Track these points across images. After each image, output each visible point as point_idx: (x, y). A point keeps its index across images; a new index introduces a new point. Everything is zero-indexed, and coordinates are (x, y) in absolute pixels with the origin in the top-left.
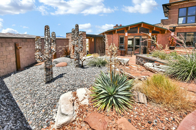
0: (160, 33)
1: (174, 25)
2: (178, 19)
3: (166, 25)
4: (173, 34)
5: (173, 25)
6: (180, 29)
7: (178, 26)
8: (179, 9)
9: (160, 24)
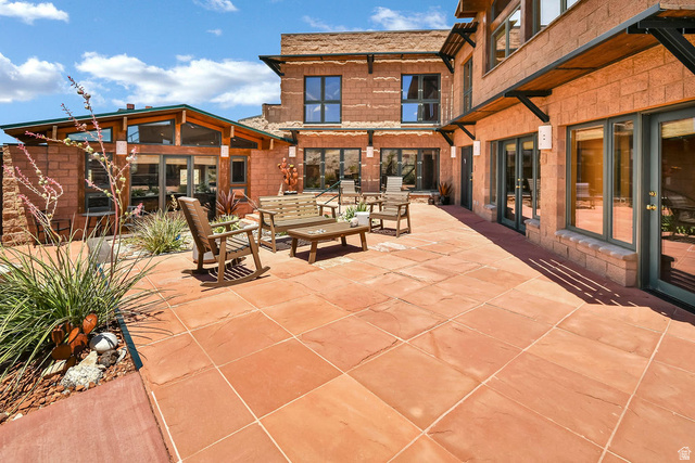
0: (260, 146)
1: (297, 125)
2: (305, 108)
3: (276, 122)
4: (292, 152)
5: (291, 123)
6: (309, 136)
7: (306, 129)
8: (305, 77)
9: (260, 117)
